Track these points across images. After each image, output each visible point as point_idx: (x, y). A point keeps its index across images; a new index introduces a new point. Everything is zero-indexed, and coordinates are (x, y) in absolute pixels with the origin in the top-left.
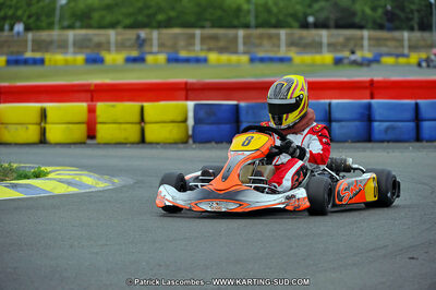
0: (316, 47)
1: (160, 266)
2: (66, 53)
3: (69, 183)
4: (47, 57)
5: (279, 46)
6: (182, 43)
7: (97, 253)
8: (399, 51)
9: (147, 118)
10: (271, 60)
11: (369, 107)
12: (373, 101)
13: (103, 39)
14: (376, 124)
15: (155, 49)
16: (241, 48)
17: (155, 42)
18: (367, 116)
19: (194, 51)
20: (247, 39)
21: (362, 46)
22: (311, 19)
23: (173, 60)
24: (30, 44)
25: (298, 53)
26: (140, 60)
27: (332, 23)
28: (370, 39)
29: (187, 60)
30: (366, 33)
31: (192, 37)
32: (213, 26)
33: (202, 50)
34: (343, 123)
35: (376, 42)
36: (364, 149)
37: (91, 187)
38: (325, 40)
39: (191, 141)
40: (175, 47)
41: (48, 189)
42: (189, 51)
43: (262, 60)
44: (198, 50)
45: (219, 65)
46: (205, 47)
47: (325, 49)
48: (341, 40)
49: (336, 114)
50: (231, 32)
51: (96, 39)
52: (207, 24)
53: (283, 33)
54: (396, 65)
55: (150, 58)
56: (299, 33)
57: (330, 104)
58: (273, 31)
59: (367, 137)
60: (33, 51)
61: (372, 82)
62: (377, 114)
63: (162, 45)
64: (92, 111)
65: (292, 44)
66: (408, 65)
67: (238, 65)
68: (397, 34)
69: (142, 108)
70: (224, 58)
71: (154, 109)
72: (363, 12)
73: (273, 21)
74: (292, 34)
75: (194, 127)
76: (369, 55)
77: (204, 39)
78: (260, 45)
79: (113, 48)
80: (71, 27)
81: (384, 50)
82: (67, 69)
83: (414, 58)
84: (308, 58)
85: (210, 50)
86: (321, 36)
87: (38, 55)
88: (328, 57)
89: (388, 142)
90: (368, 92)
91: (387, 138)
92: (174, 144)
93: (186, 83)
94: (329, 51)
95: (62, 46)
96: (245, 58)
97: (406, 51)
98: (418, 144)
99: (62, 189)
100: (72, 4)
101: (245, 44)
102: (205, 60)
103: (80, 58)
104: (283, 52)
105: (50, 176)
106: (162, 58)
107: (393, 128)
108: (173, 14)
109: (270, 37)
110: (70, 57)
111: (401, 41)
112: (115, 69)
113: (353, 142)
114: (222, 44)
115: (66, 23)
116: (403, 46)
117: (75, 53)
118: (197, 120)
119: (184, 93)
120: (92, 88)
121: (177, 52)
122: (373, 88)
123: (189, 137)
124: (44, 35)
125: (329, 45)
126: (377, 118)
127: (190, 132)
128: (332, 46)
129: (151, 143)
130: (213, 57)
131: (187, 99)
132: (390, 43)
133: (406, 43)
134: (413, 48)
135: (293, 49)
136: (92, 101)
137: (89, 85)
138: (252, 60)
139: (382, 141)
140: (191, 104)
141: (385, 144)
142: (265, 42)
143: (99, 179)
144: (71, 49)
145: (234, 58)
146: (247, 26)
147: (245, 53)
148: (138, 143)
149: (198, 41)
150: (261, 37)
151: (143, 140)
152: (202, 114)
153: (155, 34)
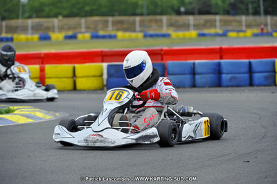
0: (186, 27)
1: (85, 168)
2: (27, 33)
3: (28, 117)
4: (15, 36)
5: (162, 26)
6: (100, 26)
7: (45, 161)
8: (239, 29)
9: (77, 74)
10: (157, 36)
11: (219, 64)
12: (222, 61)
13: (50, 25)
14: (224, 76)
15: (83, 30)
16: (138, 28)
17: (83, 25)
18: (218, 70)
19: (108, 30)
20: (142, 23)
21: (215, 26)
23: (95, 37)
24: (4, 29)
25: (175, 31)
26: (74, 37)
27: (196, 11)
28: (221, 21)
29: (104, 37)
30: (218, 18)
31: (107, 22)
32: (120, 15)
34: (203, 76)
35: (224, 23)
36: (216, 92)
37: (42, 119)
38: (192, 23)
39: (105, 88)
40: (96, 29)
41: (14, 120)
42: (104, 30)
43: (151, 36)
44: (110, 30)
45: (123, 40)
46: (115, 28)
47: (192, 27)
48: (202, 22)
49: (198, 70)
50: (132, 18)
51: (46, 25)
52: (116, 13)
53: (165, 18)
54: (238, 37)
55: (80, 36)
56: (175, 18)
57: (194, 64)
58: (158, 17)
59: (218, 84)
60: (6, 33)
61: (221, 49)
62: (224, 69)
63: (87, 28)
64: (42, 70)
65: (170, 25)
66: (245, 37)
67: (136, 39)
68: (238, 18)
69: (74, 68)
70: (128, 35)
71: (82, 68)
72: (217, 4)
73: (159, 10)
74: (170, 19)
75: (107, 80)
76: (220, 31)
77: (114, 23)
78: (150, 26)
79: (56, 30)
80: (30, 17)
81: (230, 28)
82: (28, 43)
83: (249, 33)
84: (181, 34)
85: (118, 30)
86: (189, 20)
87: (9, 36)
88: (193, 33)
89: (232, 86)
90: (218, 56)
91: (231, 84)
92: (95, 90)
93: (102, 52)
94: (194, 29)
95: (24, 29)
96: (140, 35)
97: (244, 28)
98: (251, 88)
99: (23, 120)
100: (31, 2)
101: (140, 26)
102: (115, 37)
103: (36, 37)
104: (165, 30)
105: (16, 112)
106: (88, 35)
107: (235, 78)
108: (94, 7)
109: (156, 21)
110: (29, 36)
111: (240, 22)
112: (58, 43)
113: (209, 87)
114: (125, 26)
115: (27, 15)
116: (241, 25)
117: (32, 34)
118: (109, 75)
119: (100, 58)
120: (43, 55)
121: (97, 32)
122: (222, 53)
123: (104, 86)
124: (13, 23)
125: (194, 25)
126: (224, 71)
127: (105, 83)
128: (196, 26)
129: (80, 90)
130: (120, 34)
131: (103, 61)
132: (234, 24)
133: (244, 23)
134: (249, 26)
135: (172, 28)
136: (42, 63)
137: (40, 54)
138: (145, 36)
139: (228, 86)
140: (105, 65)
141: (230, 88)
142: (154, 25)
143: (46, 114)
144: (30, 31)
145: (133, 35)
146: (141, 14)
147: (140, 31)
148: (72, 90)
149: (110, 24)
150: (151, 21)
151: (75, 88)
152: (112, 71)
153: (83, 21)
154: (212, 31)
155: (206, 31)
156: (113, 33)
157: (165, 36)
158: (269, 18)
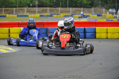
0: (34, 12)
5: (24, 12)
10: (23, 16)
16: (14, 13)
19: (2, 14)
20: (16, 10)
21: (47, 12)
22: (31, 5)
25: (30, 14)
28: (49, 10)
29: (1, 16)
30: (48, 8)
33: (4, 14)
35: (51, 11)
38: (37, 10)
43: (20, 16)
45: (9, 18)
46: (5, 13)
47: (37, 13)
48: (41, 10)
50: (12, 9)
53: (25, 9)
54: (57, 17)
56: (30, 9)
58: (23, 8)
65: (28, 11)
66: (61, 17)
67: (14, 17)
68: (57, 8)
70: (11, 15)
73: (22, 5)
74: (28, 9)
76: (49, 14)
77: (5, 11)
78: (19, 12)
81: (53, 13)
83: (62, 15)
84: (33, 15)
96: (16, 16)
101: (15, 12)
102: (6, 16)
104: (25, 14)
109: (22, 10)
111: (58, 10)
114: (9, 12)
116: (58, 12)
125: (38, 12)
128: (39, 12)
130: (7, 15)
132: (55, 11)
133: (59, 11)
134: (62, 12)
135: (28, 13)
138: (18, 16)
142: (21, 11)
145: (13, 15)
146: (16, 7)
149: (3, 11)
150: (19, 10)
154: (46, 14)
155: (43, 14)
156: (4, 15)
157: (26, 16)
158: (71, 9)
